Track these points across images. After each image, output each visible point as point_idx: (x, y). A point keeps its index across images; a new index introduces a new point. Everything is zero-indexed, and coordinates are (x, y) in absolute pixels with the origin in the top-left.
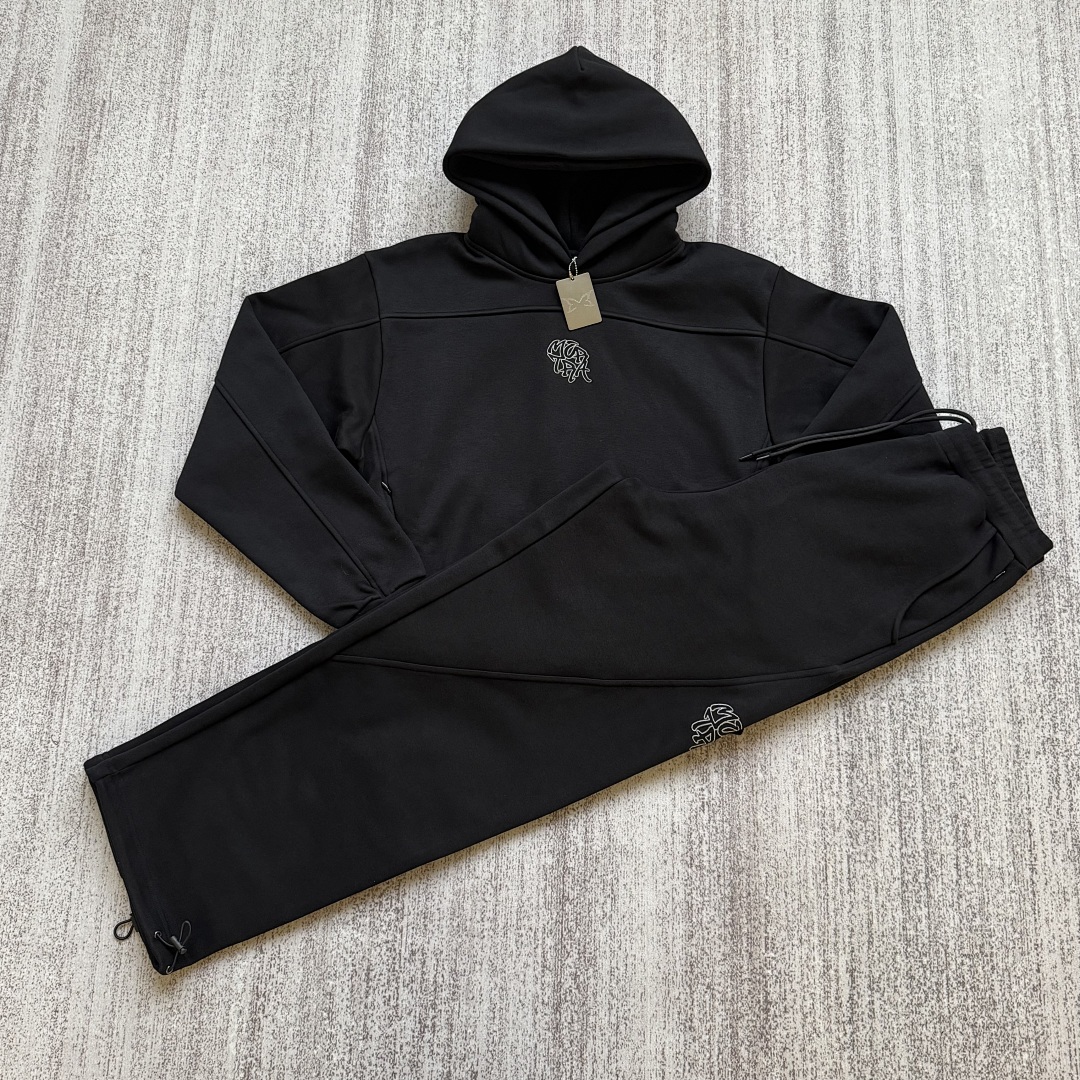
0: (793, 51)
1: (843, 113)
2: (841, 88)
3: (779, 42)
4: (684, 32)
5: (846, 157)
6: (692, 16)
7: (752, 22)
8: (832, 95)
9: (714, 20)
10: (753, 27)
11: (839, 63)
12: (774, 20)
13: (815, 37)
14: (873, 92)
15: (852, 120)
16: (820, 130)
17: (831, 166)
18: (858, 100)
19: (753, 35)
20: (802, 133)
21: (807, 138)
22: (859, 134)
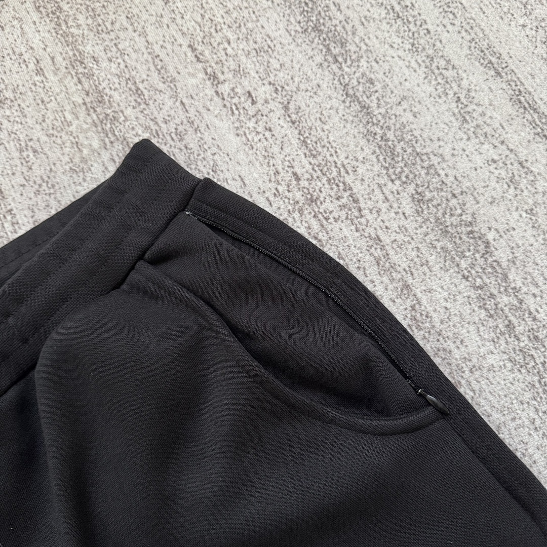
0: (262, 90)
1: (435, 160)
2: (399, 111)
3: (225, 89)
4: (38, 171)
5: (502, 255)
6: (38, 133)
7: (155, 79)
8: (390, 135)
9: (82, 113)
10: (161, 86)
11: (363, 62)
12: (194, 50)
13: (287, 40)
14: (465, 83)
15: (463, 165)
16: (410, 225)
17: (484, 298)
18: (448, 117)
19: (170, 103)
20: (378, 253)
21: (394, 258)
22: (498, 189)
